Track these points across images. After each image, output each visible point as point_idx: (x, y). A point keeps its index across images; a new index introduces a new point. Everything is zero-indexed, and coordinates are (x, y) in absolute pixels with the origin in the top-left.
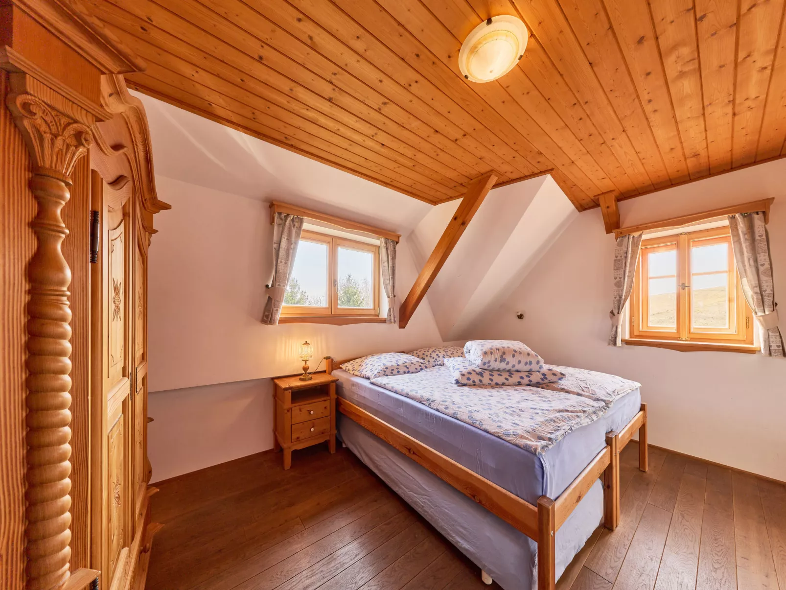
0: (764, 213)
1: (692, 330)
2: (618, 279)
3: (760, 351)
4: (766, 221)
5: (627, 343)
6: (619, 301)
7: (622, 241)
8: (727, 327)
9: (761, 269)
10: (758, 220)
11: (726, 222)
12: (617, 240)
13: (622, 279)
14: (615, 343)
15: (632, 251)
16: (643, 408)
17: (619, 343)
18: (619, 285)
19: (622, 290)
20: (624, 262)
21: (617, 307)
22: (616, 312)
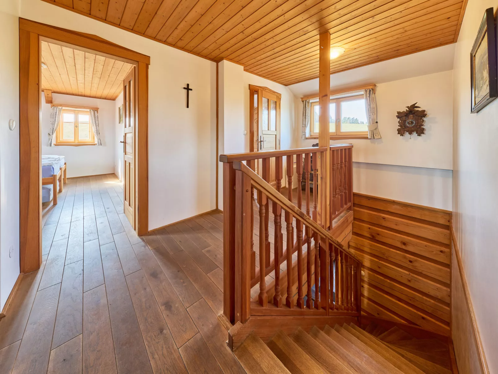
0: (97, 111)
1: (79, 140)
2: (52, 122)
3: (96, 144)
4: (97, 113)
5: (56, 145)
6: (53, 130)
7: (54, 108)
8: (89, 139)
9: (97, 125)
10: (96, 112)
11: (89, 110)
12: (51, 107)
13: (54, 122)
14: (51, 145)
15: (58, 113)
16: (65, 164)
17: (53, 145)
18: (53, 124)
19: (54, 126)
20: (55, 116)
21: (52, 132)
22: (51, 134)
